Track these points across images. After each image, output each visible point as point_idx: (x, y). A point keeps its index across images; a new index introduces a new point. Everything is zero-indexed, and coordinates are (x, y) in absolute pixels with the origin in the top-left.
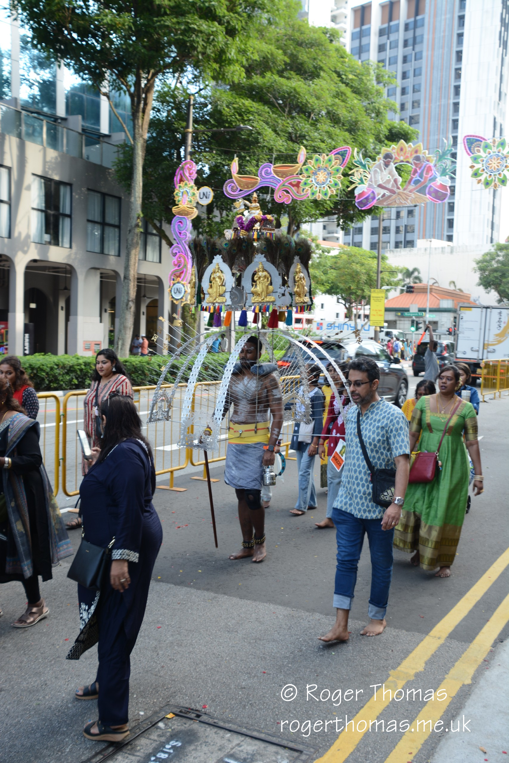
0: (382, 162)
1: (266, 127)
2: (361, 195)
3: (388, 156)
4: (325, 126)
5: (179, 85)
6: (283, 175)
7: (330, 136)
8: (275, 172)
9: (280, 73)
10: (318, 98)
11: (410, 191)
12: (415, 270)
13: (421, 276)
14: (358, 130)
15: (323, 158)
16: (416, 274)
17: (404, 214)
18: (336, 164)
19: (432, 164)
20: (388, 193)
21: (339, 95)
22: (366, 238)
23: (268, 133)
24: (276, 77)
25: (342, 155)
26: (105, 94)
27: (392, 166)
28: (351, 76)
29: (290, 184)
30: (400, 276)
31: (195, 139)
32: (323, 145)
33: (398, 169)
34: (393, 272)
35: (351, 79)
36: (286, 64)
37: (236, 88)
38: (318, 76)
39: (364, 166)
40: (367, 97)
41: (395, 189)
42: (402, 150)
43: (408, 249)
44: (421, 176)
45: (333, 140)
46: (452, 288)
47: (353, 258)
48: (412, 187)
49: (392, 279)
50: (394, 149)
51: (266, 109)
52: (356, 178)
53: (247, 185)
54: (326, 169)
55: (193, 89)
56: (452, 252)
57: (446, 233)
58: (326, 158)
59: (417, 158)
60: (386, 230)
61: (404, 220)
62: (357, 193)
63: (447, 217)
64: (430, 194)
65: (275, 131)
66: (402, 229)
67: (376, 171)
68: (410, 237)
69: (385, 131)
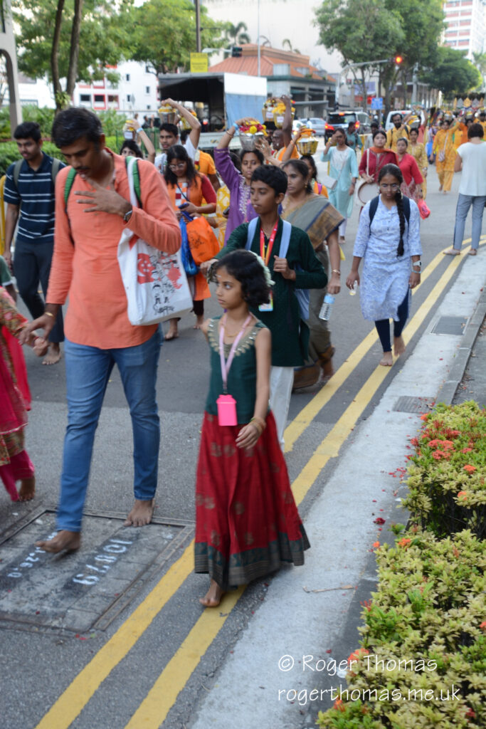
12: (241, 25)
13: (248, 33)
16: (242, 31)
30: (223, 34)
34: (214, 30)
46: (286, 48)
47: (165, 11)
49: (214, 39)
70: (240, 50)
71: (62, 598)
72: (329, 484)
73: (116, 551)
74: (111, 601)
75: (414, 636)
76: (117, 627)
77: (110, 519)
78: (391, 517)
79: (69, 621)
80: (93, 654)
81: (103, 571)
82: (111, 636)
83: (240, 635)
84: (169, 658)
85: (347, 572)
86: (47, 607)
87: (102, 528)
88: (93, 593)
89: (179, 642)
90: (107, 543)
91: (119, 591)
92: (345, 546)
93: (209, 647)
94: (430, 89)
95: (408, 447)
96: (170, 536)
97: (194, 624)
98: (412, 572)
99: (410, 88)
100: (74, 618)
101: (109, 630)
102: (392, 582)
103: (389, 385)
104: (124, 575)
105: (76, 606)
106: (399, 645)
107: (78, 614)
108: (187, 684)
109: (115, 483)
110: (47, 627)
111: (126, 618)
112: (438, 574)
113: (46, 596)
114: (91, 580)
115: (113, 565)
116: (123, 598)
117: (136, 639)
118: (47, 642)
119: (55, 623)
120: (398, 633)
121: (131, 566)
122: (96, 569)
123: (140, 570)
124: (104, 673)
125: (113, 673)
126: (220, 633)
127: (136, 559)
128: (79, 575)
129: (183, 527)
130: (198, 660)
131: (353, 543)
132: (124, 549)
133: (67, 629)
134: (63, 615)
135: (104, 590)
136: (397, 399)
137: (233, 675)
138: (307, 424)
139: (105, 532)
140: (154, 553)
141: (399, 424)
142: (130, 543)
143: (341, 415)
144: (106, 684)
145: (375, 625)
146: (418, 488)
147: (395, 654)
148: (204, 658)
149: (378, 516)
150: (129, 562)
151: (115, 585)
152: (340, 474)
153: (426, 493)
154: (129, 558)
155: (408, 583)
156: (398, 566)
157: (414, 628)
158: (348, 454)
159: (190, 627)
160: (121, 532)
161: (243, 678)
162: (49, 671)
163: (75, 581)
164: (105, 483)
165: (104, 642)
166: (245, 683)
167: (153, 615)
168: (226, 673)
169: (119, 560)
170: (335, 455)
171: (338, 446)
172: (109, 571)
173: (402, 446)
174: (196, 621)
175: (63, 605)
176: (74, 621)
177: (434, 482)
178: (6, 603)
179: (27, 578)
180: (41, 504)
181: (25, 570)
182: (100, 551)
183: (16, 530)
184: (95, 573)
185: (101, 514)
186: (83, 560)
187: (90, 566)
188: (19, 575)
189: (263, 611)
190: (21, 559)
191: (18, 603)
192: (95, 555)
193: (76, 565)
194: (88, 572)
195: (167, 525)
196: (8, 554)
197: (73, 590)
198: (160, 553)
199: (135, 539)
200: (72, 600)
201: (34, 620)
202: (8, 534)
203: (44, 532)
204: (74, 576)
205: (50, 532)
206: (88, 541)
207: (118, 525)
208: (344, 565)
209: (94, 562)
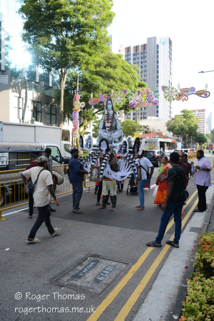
0: (137, 93)
1: (101, 83)
3: (139, 92)
4: (119, 83)
8: (105, 97)
10: (117, 75)
11: (146, 102)
12: (147, 126)
13: (149, 128)
14: (129, 84)
16: (147, 127)
17: (143, 109)
18: (123, 94)
19: (152, 94)
20: (139, 103)
21: (123, 73)
22: (132, 116)
23: (102, 85)
24: (104, 68)
25: (125, 92)
27: (140, 95)
28: (127, 68)
30: (143, 128)
32: (119, 89)
34: (141, 127)
36: (106, 64)
38: (117, 68)
40: (132, 74)
41: (141, 102)
43: (145, 120)
44: (149, 98)
45: (122, 87)
46: (159, 131)
47: (128, 123)
48: (146, 101)
49: (141, 129)
50: (140, 90)
51: (101, 78)
52: (129, 98)
53: (96, 101)
54: (120, 96)
56: (158, 120)
57: (156, 115)
58: (120, 92)
59: (148, 92)
60: (138, 114)
61: (143, 111)
62: (130, 103)
63: (156, 110)
64: (152, 103)
65: (104, 85)
66: (143, 113)
67: (135, 96)
68: (145, 116)
69: (137, 84)
70: (147, 132)
71: (93, 283)
73: (109, 270)
74: (107, 285)
76: (108, 294)
77: (108, 260)
78: (189, 265)
79: (95, 290)
81: (105, 276)
82: (107, 296)
83: (144, 300)
84: (123, 306)
85: (176, 282)
86: (89, 285)
87: (105, 262)
88: (102, 282)
89: (126, 301)
90: (107, 267)
91: (110, 282)
92: (175, 273)
93: (135, 303)
94: (195, 142)
95: (194, 243)
96: (124, 266)
97: (131, 295)
99: (190, 142)
103: (188, 223)
104: (111, 278)
105: (97, 286)
107: (98, 289)
109: (110, 249)
110: (89, 292)
111: (111, 291)
112: (207, 292)
113: (89, 282)
114: (102, 278)
115: (108, 274)
116: (110, 285)
117: (114, 298)
118: (89, 296)
119: (91, 291)
121: (113, 275)
122: (103, 275)
123: (115, 276)
125: (107, 308)
126: (138, 299)
128: (99, 277)
129: (128, 264)
130: (131, 307)
131: (178, 273)
132: (111, 269)
133: (94, 293)
134: (93, 288)
135: (105, 282)
137: (142, 313)
139: (106, 264)
140: (120, 271)
142: (113, 268)
146: (199, 260)
148: (133, 307)
149: (186, 265)
150: (113, 274)
151: (107, 280)
153: (202, 262)
154: (113, 272)
155: (198, 294)
161: (145, 315)
163: (97, 278)
164: (107, 249)
165: (105, 298)
167: (119, 291)
169: (110, 273)
172: (107, 276)
173: (192, 243)
175: (93, 285)
176: (96, 290)
178: (78, 283)
179: (84, 276)
180: (89, 254)
181: (84, 273)
182: (105, 269)
183: (82, 261)
184: (103, 276)
185: (105, 258)
186: (100, 272)
187: (101, 274)
188: (82, 274)
189: (151, 293)
190: (83, 270)
191: (81, 283)
192: (103, 271)
193: (98, 273)
194: (101, 276)
195: (124, 263)
196: (80, 268)
197: (97, 281)
198: (121, 271)
199: (115, 266)
200: (96, 284)
201: (85, 289)
202: (80, 262)
203: (90, 262)
204: (97, 277)
205: (91, 263)
206: (101, 266)
207: (110, 262)
208: (175, 279)
209: (103, 273)
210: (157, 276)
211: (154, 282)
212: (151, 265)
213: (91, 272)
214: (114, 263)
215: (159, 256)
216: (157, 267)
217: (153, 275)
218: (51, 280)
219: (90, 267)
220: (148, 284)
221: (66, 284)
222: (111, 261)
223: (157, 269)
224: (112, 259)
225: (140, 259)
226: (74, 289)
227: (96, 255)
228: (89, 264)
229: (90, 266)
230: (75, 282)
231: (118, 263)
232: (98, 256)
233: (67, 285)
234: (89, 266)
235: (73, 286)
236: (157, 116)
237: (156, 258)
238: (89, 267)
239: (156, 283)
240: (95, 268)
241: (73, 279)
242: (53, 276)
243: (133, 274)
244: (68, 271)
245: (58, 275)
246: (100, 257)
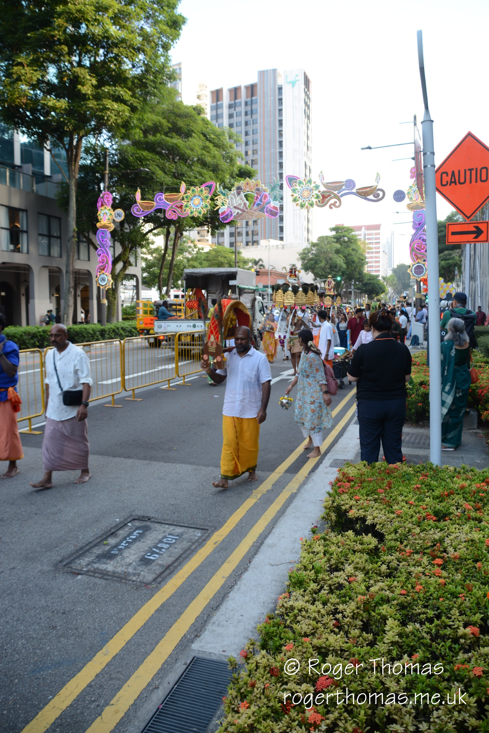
0: (235, 192)
1: (158, 169)
2: (223, 213)
3: (239, 188)
4: (197, 168)
5: (97, 142)
6: (171, 200)
7: (201, 174)
8: (166, 199)
9: (166, 134)
10: (192, 150)
11: (255, 211)
12: (260, 260)
13: (264, 264)
14: (219, 170)
15: (197, 189)
16: (261, 263)
17: (251, 223)
18: (206, 193)
19: (267, 193)
20: (240, 212)
21: (205, 148)
22: (227, 240)
23: (160, 173)
24: (164, 137)
25: (209, 187)
26: (48, 150)
27: (242, 194)
28: (212, 136)
29: (176, 206)
30: (250, 264)
31: (111, 178)
32: (196, 180)
33: (246, 196)
34: (245, 262)
35: (213, 138)
36: (169, 128)
37: (136, 144)
38: (191, 136)
39: (224, 195)
40: (224, 150)
41: (245, 209)
42: (248, 184)
43: (254, 246)
44: (261, 201)
45: (202, 177)
47: (220, 253)
48: (255, 207)
49: (246, 267)
51: (158, 157)
52: (219, 203)
53: (147, 208)
54: (199, 196)
55: (107, 145)
56: (283, 248)
57: (279, 236)
58: (199, 189)
59: (258, 190)
60: (240, 234)
61: (251, 228)
62: (220, 212)
63: (279, 225)
64: (267, 212)
65: (165, 172)
66: (250, 233)
67: (232, 198)
68: (255, 238)
69: (236, 171)
70: (260, 272)
71: (139, 566)
72: (290, 507)
73: (169, 542)
74: (164, 568)
75: (313, 586)
76: (166, 582)
77: (168, 524)
79: (141, 578)
80: (152, 596)
81: (161, 552)
82: (163, 586)
84: (193, 599)
86: (130, 570)
87: (163, 529)
88: (155, 563)
89: (198, 591)
90: (165, 537)
91: (170, 563)
93: (215, 594)
94: (361, 293)
96: (199, 535)
98: (318, 553)
99: (350, 292)
100: (144, 576)
101: (162, 583)
102: (306, 558)
103: (328, 453)
104: (173, 555)
105: (146, 570)
106: (305, 591)
107: (146, 574)
108: (202, 613)
109: (172, 505)
110: (130, 580)
111: (172, 578)
112: (331, 554)
113: (130, 564)
114: (154, 557)
115: (167, 549)
116: (171, 567)
117: (177, 588)
118: (129, 588)
119: (134, 578)
120: (305, 585)
121: (177, 550)
122: (158, 551)
123: (181, 552)
124: (158, 605)
125: (163, 605)
126: (222, 587)
127: (180, 546)
128: (148, 554)
129: (207, 530)
130: (209, 601)
132: (174, 541)
133: (140, 582)
134: (139, 575)
135: (161, 562)
136: (332, 460)
137: (227, 609)
138: (281, 474)
139: (164, 532)
140: (190, 544)
141: (332, 474)
142: (177, 538)
143: (300, 469)
144: (158, 611)
145: (293, 580)
146: (329, 509)
147: (302, 595)
148: (211, 600)
149: (315, 525)
150: (176, 548)
151: (166, 560)
152: (296, 502)
153: (334, 511)
155: (315, 559)
156: (310, 550)
157: (314, 582)
158: (302, 491)
159: (206, 584)
160: (173, 532)
161: (232, 611)
162: (130, 603)
163: (146, 557)
164: (167, 505)
165: (159, 590)
166: (233, 613)
167: (186, 576)
168: (223, 608)
169: (171, 546)
170: (295, 491)
171: (297, 486)
172: (164, 552)
174: (209, 580)
175: (138, 570)
176: (144, 578)
177: (338, 505)
178: (109, 566)
179: (121, 554)
180: (131, 515)
181: (120, 550)
182: (161, 541)
183: (117, 528)
184: (157, 553)
185: (163, 522)
186: (151, 546)
187: (154, 550)
188: (117, 552)
189: (246, 576)
190: (119, 544)
191: (115, 567)
192: (158, 544)
193: (147, 548)
194: (153, 553)
195: (198, 529)
196: (112, 541)
197: (145, 561)
198: (193, 543)
199: (180, 535)
200: (144, 567)
201: (123, 576)
202: (113, 531)
203: (132, 530)
204: (146, 554)
205: (135, 531)
206: (155, 536)
207: (172, 528)
208: (294, 551)
209: (157, 547)
210: (259, 547)
211: (253, 558)
212: (250, 529)
213: (134, 547)
214: (179, 530)
215: (266, 513)
216: (261, 531)
217: (253, 545)
218: (57, 565)
219: (133, 539)
220: (242, 561)
221: (85, 569)
222: (174, 527)
223: (260, 535)
224: (176, 523)
225: (228, 521)
226: (101, 578)
227: (143, 517)
228: (131, 533)
229: (133, 537)
230: (103, 567)
231: (186, 529)
232: (149, 519)
233: (88, 571)
234: (131, 537)
235: (99, 573)
236: (281, 239)
237: (261, 516)
238: (130, 539)
239: (257, 560)
240: (142, 540)
241: (99, 560)
242: (59, 558)
243: (216, 546)
244: (88, 547)
245: (70, 556)
246: (152, 520)
